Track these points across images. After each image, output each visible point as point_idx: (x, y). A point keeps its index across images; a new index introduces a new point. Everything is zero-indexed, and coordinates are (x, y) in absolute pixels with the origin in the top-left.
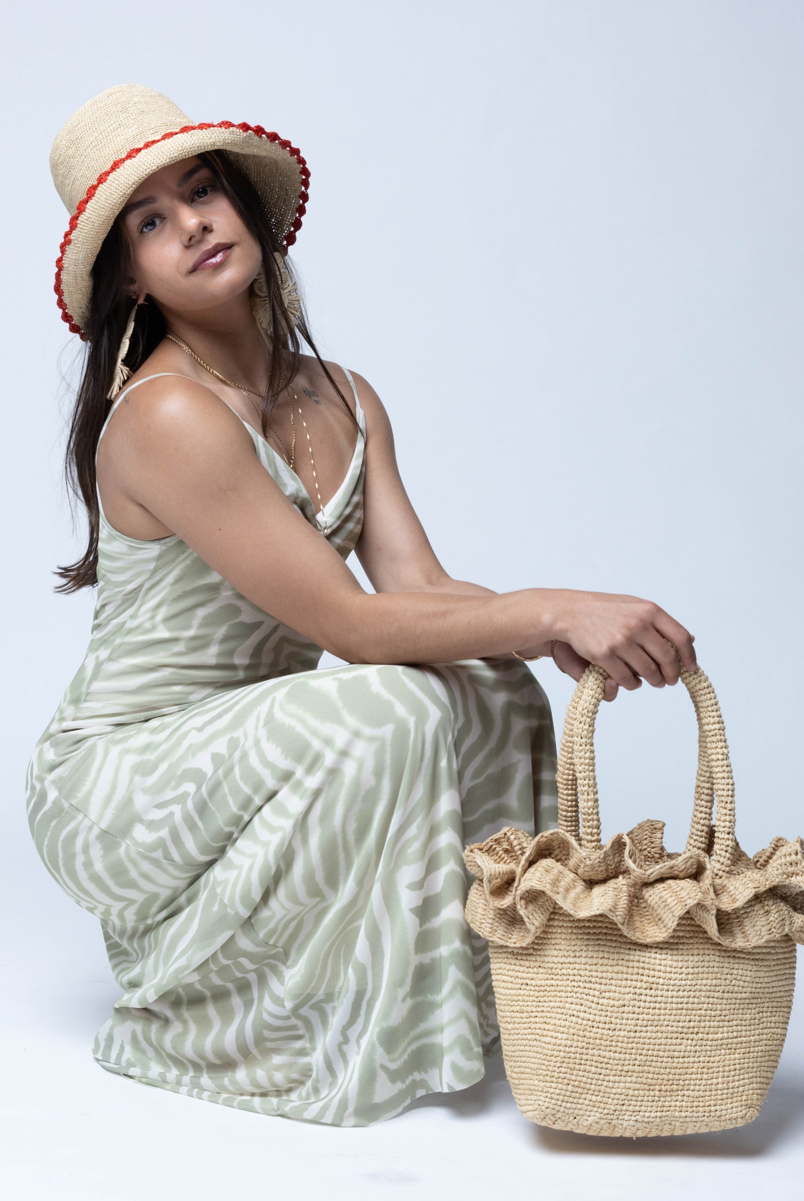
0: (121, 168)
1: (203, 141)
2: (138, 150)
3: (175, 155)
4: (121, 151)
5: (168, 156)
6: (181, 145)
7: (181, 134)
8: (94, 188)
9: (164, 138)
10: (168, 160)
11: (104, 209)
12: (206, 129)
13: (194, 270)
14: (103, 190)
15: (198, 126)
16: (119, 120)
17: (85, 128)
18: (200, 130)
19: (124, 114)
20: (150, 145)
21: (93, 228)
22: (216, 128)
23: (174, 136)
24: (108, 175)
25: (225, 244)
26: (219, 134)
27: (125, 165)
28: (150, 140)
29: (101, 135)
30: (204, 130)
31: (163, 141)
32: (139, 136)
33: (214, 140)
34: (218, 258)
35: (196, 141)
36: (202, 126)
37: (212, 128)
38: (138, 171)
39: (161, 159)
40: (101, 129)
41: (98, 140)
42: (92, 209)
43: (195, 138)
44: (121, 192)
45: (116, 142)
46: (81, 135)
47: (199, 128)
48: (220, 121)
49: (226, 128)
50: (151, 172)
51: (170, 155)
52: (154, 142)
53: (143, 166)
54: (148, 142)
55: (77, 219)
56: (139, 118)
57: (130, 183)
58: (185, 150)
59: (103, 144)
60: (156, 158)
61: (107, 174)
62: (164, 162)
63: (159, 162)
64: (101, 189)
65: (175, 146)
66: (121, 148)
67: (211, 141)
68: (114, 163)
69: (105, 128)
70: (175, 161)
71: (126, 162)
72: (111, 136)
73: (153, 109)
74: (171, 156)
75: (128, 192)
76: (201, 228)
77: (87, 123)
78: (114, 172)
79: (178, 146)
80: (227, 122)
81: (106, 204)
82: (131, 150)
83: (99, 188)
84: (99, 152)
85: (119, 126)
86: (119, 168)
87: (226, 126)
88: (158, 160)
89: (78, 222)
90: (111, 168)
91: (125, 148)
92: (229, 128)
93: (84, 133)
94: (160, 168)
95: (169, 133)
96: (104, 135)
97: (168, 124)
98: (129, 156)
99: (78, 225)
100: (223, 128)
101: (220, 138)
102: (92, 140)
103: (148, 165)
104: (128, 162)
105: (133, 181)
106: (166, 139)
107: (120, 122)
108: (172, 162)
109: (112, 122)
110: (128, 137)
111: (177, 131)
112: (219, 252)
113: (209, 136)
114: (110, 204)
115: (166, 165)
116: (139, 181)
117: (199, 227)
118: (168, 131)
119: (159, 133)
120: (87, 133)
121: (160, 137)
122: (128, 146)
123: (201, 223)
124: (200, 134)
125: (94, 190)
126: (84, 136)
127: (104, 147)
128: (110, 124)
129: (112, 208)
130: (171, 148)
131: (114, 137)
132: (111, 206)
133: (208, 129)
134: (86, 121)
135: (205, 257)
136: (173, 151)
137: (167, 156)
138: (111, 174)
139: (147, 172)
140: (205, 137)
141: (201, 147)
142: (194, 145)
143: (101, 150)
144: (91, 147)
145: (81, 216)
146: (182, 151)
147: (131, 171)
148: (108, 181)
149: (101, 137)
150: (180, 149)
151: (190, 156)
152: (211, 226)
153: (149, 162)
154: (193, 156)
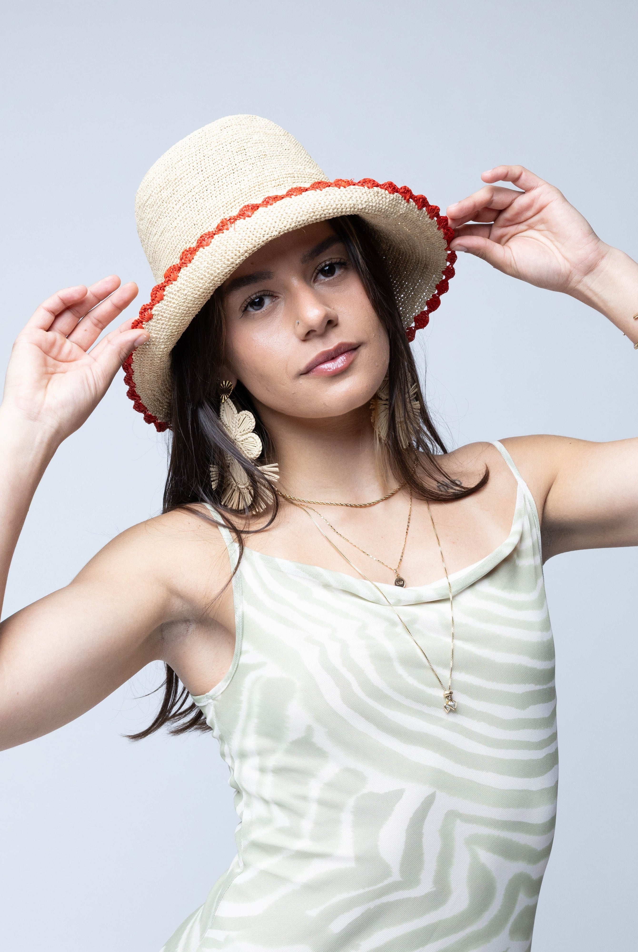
0: (231, 229)
1: (341, 202)
2: (255, 207)
3: (303, 218)
4: (232, 205)
5: (294, 219)
6: (313, 205)
7: (313, 191)
8: (192, 252)
9: (290, 194)
10: (293, 225)
11: (202, 279)
12: (345, 187)
13: (307, 371)
14: (204, 256)
15: (335, 182)
16: (234, 164)
17: (188, 167)
18: (336, 188)
19: (240, 156)
20: (271, 202)
21: (184, 302)
22: (356, 187)
23: (303, 193)
24: (212, 237)
25: (350, 345)
26: (361, 194)
27: (236, 226)
28: (271, 194)
29: (207, 180)
30: (342, 188)
31: (288, 199)
32: (256, 188)
33: (355, 202)
34: (340, 362)
35: (332, 202)
36: (338, 184)
37: (352, 187)
38: (254, 236)
39: (285, 223)
40: (209, 171)
41: (203, 186)
42: (185, 278)
43: (330, 198)
44: (228, 260)
45: (226, 191)
46: (182, 176)
47: (336, 185)
48: (361, 178)
49: (369, 187)
50: (270, 239)
51: (297, 218)
52: (276, 198)
53: (260, 230)
54: (269, 198)
55: (164, 290)
56: (259, 163)
57: (241, 251)
58: (316, 213)
59: (209, 191)
60: (278, 221)
61: (211, 235)
62: (288, 227)
63: (282, 226)
64: (201, 254)
65: (303, 207)
66: (232, 200)
67: (350, 202)
68: (222, 222)
69: (213, 171)
70: (303, 226)
71: (238, 222)
72: (220, 183)
73: (278, 153)
74: (298, 220)
75: (237, 262)
76: (326, 322)
77: (191, 162)
78: (221, 235)
79: (308, 206)
80: (370, 181)
81: (206, 274)
82: (245, 207)
83: (197, 253)
84: (202, 201)
85: (232, 172)
86: (227, 229)
87: (369, 185)
88: (280, 224)
89: (165, 293)
90: (217, 228)
91: (237, 201)
92: (372, 187)
93: (185, 173)
94: (282, 234)
95: (296, 188)
96: (212, 180)
97: (296, 175)
98: (242, 214)
99: (165, 298)
100: (366, 188)
101: (362, 199)
102: (195, 185)
103: (267, 229)
104: (240, 223)
105: (246, 248)
106: (293, 196)
107: (235, 166)
108: (299, 227)
109: (224, 164)
110: (243, 187)
111: (307, 185)
112: (342, 354)
113: (349, 196)
114: (212, 275)
115: (290, 230)
116: (253, 249)
117: (323, 321)
118: (295, 186)
119: (282, 186)
120: (189, 174)
121: (284, 192)
122: (241, 199)
123: (326, 316)
124: (337, 193)
125: (191, 254)
126: (186, 176)
127: (209, 196)
128: (221, 167)
129: (213, 280)
130: (299, 209)
131: (225, 185)
132: (212, 278)
133: (347, 188)
134: (191, 159)
135: (321, 360)
136: (302, 213)
137: (292, 219)
138: (215, 236)
139: (265, 239)
140: (344, 198)
141: (338, 209)
142: (329, 207)
143: (205, 199)
144: (193, 194)
145: (170, 285)
146: (313, 214)
147: (244, 235)
148: (211, 245)
149: (208, 183)
150: (311, 210)
151: (323, 219)
152: (337, 319)
153: (269, 225)
154: (326, 220)
